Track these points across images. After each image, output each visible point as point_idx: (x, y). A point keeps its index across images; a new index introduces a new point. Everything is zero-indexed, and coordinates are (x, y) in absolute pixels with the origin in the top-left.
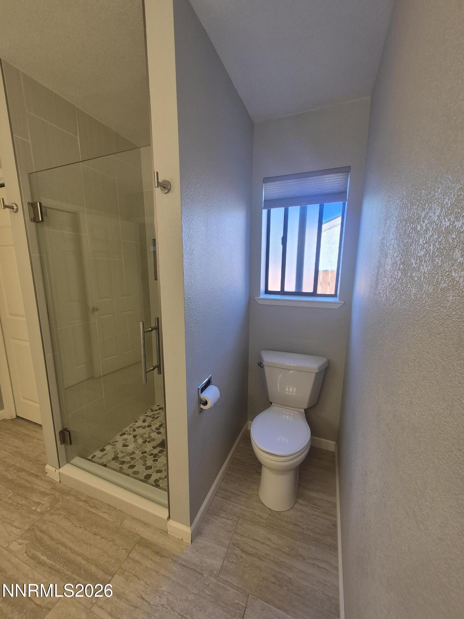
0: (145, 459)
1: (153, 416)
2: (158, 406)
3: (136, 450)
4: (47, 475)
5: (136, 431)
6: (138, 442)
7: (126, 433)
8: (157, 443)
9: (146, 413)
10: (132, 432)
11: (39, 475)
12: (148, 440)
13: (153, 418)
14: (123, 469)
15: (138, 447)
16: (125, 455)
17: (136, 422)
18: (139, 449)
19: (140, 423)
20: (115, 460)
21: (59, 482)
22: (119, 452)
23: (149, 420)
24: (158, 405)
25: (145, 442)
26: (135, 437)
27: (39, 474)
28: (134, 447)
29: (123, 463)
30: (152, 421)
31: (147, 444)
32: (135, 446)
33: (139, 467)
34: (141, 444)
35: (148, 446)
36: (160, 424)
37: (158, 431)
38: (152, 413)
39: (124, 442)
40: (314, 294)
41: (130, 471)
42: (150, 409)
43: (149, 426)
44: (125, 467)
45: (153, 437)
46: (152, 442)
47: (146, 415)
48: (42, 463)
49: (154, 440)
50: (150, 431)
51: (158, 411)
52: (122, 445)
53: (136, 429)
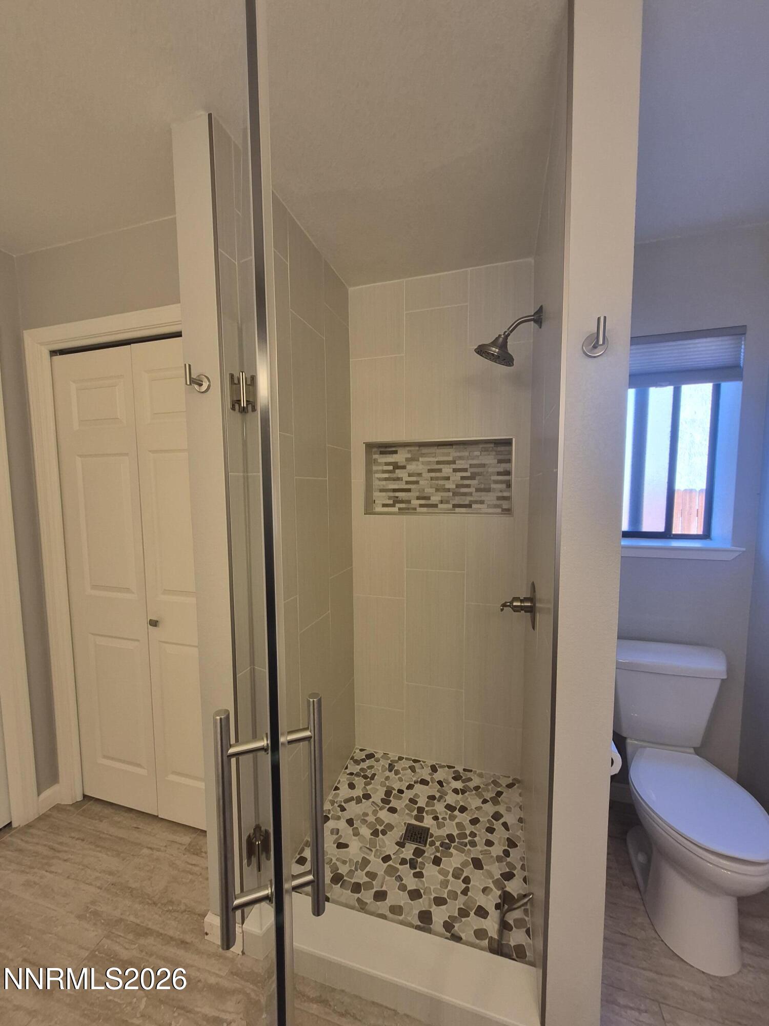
0: (397, 873)
1: (362, 774)
2: (361, 750)
3: (368, 854)
4: (206, 937)
5: (346, 810)
6: (362, 835)
7: (330, 816)
8: (401, 834)
9: (346, 768)
10: (341, 813)
11: (188, 940)
12: (380, 828)
13: (365, 777)
14: (367, 903)
15: (368, 846)
16: (353, 868)
17: (337, 788)
18: (372, 851)
19: (345, 792)
20: (339, 883)
21: (241, 954)
22: (336, 862)
23: (359, 782)
24: (360, 748)
25: (375, 833)
26: (350, 822)
27: (188, 938)
28: (361, 848)
29: (357, 888)
30: (367, 784)
31: (383, 839)
32: (361, 845)
33: (396, 897)
34: (370, 839)
35: (387, 842)
36: (386, 791)
37: (388, 806)
38: (359, 767)
39: (335, 837)
40: (667, 534)
41: (383, 907)
42: (351, 759)
43: (367, 796)
44: (367, 896)
45: (386, 822)
46: (391, 833)
47: (348, 771)
48: (183, 907)
49: (390, 827)
50: (374, 808)
51: (367, 761)
52: (334, 843)
53: (343, 804)
